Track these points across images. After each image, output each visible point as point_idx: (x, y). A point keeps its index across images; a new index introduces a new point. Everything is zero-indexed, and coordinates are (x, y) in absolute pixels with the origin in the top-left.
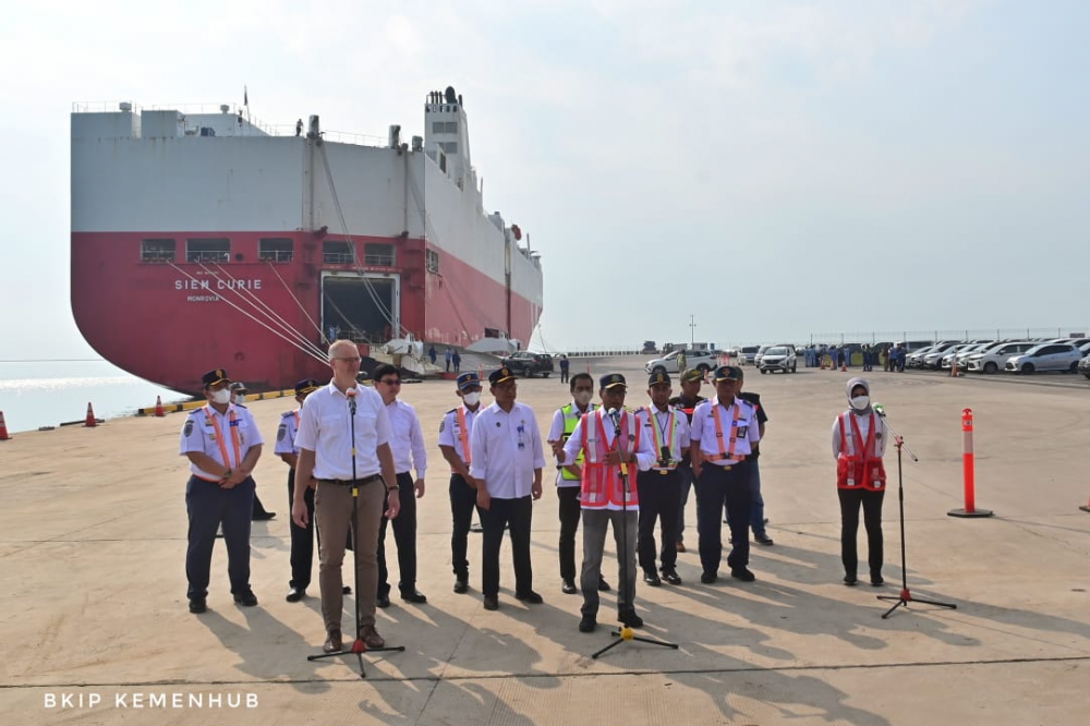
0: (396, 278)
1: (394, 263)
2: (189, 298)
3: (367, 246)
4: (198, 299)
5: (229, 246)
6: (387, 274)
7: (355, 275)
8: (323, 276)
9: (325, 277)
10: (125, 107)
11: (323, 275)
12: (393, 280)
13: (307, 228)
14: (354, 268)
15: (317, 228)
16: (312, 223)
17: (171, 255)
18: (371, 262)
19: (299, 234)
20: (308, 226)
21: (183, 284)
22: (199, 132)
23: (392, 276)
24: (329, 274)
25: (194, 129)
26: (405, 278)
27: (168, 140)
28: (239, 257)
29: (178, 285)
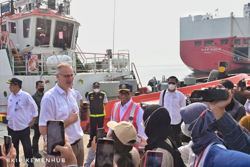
2: (204, 53)
3: (244, 39)
4: (206, 53)
5: (213, 41)
10: (190, 15)
11: (235, 46)
12: (249, 47)
14: (241, 45)
15: (234, 36)
16: (232, 35)
17: (201, 44)
18: (245, 43)
19: (230, 38)
20: (231, 36)
21: (203, 50)
22: (206, 19)
25: (205, 18)
27: (200, 21)
28: (216, 44)
29: (202, 50)
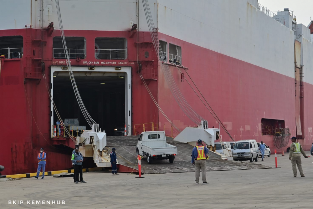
0: (128, 71)
1: (126, 57)
3: (98, 41)
6: (118, 67)
7: (86, 70)
8: (52, 72)
9: (56, 73)
11: (53, 70)
12: (125, 73)
13: (36, 25)
14: (85, 62)
15: (46, 25)
16: (42, 20)
18: (104, 56)
19: (29, 31)
20: (38, 23)
23: (123, 70)
24: (59, 69)
26: (136, 72)
